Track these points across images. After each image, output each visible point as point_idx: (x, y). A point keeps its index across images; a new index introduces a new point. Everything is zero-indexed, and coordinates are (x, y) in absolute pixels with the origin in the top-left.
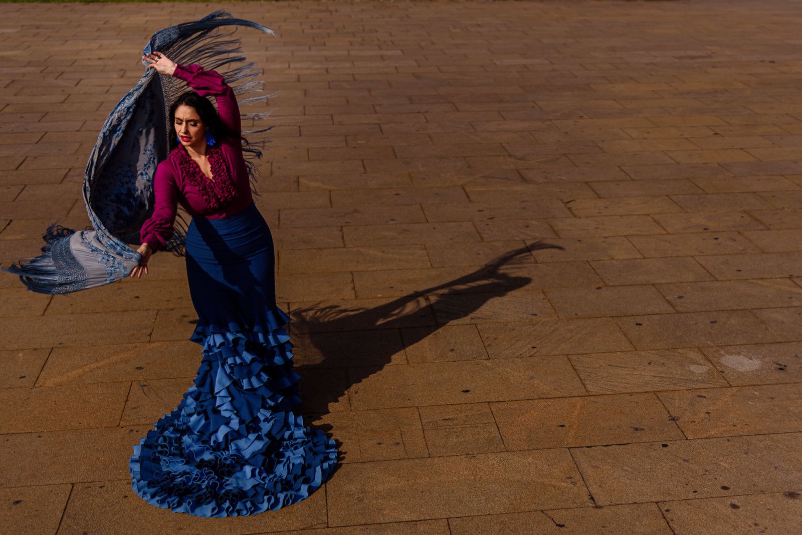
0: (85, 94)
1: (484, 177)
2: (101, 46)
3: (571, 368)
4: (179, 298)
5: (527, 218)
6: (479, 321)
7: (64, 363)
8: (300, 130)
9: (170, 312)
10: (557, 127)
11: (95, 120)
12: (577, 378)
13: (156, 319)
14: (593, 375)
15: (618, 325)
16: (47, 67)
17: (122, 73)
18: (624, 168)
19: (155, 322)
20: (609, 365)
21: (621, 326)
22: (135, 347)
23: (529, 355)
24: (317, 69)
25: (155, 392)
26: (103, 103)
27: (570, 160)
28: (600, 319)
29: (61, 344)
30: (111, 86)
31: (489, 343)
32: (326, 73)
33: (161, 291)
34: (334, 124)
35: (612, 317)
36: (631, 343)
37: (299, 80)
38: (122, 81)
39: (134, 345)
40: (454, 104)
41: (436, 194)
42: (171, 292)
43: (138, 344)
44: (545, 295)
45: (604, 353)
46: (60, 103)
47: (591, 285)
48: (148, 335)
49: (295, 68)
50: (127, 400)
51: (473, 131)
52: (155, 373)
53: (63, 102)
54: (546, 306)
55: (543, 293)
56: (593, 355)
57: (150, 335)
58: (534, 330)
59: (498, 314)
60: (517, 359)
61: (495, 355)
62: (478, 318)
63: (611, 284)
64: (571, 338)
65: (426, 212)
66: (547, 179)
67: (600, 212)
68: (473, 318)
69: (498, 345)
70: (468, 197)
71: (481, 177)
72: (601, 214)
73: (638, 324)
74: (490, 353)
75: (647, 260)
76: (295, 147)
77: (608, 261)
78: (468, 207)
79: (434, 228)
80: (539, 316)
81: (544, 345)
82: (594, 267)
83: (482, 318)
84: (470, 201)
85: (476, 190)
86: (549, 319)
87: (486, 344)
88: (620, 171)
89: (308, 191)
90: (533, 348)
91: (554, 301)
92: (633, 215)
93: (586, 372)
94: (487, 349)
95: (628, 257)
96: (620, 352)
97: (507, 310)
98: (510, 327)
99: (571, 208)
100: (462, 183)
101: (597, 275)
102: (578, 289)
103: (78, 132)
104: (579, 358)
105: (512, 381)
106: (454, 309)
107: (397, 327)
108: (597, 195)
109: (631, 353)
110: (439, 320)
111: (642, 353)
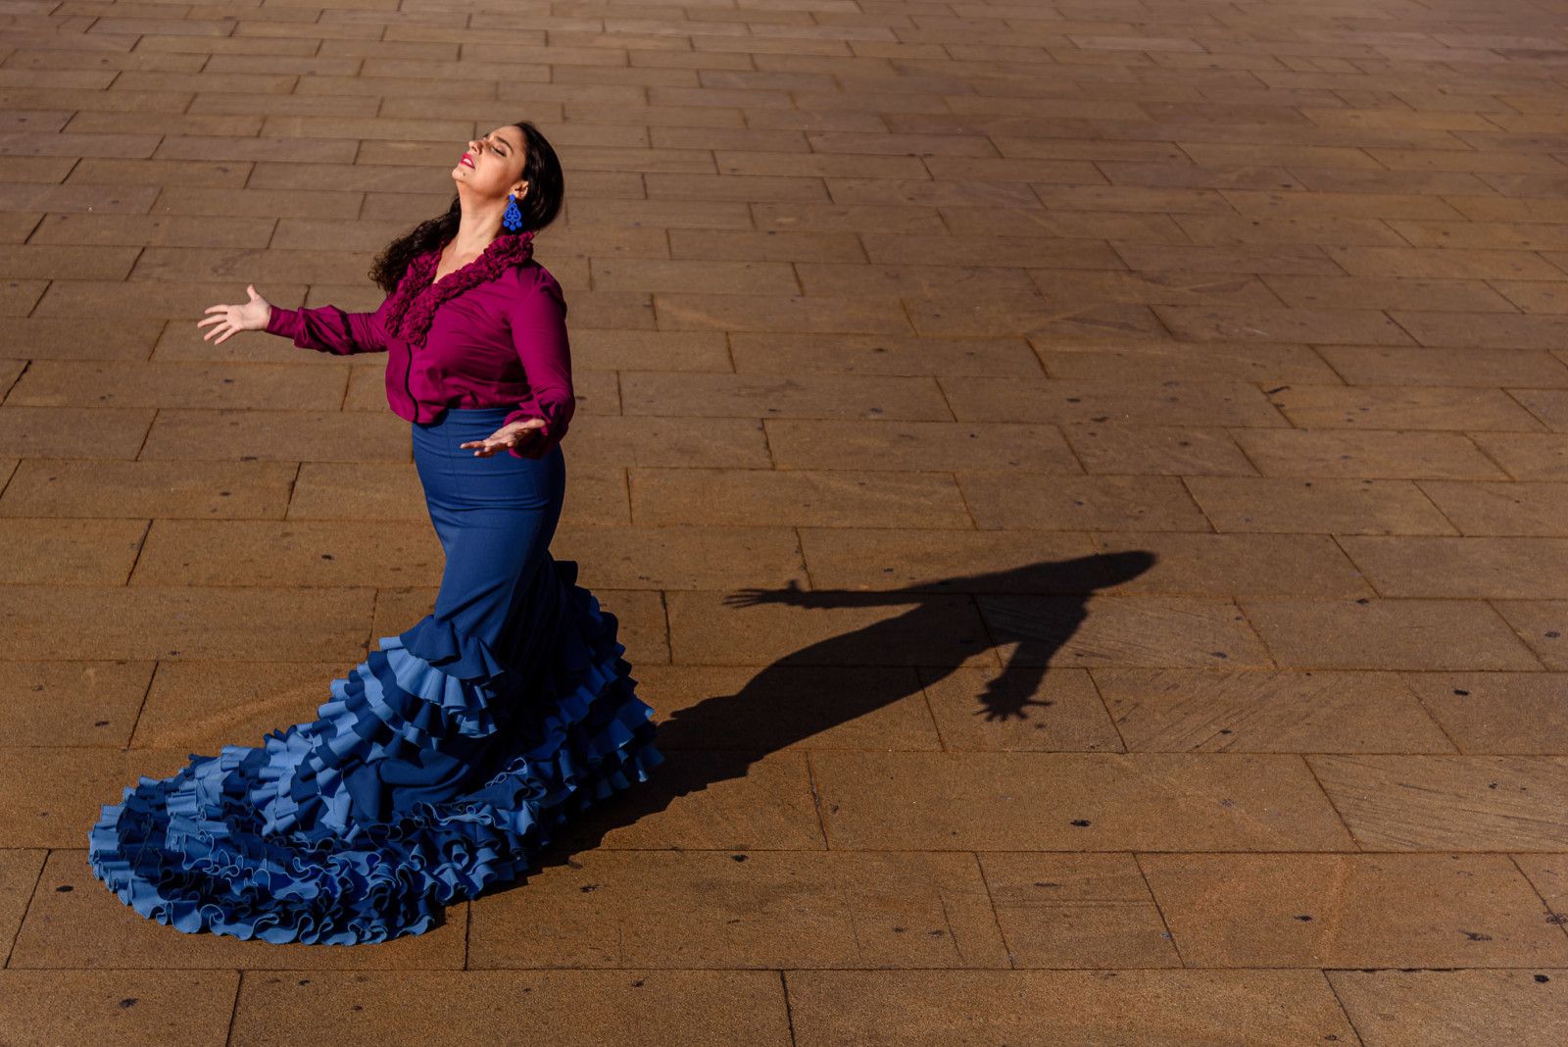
1: (1074, 319)
3: (1314, 785)
6: (1095, 662)
8: (644, 185)
10: (1234, 209)
12: (1331, 811)
14: (1365, 805)
15: (1414, 693)
21: (1421, 695)
23: (1218, 748)
24: (667, 38)
27: (1270, 289)
28: (1370, 675)
31: (1123, 714)
32: (689, 49)
33: (377, 545)
34: (719, 174)
36: (1447, 735)
37: (629, 65)
39: (334, 667)
40: (990, 140)
41: (968, 354)
43: (342, 664)
44: (1240, 609)
47: (1345, 593)
48: (363, 646)
51: (1038, 206)
54: (1244, 636)
55: (1235, 604)
56: (1362, 758)
58: (1223, 691)
59: (1136, 648)
60: (1188, 757)
61: (1139, 745)
62: (1093, 654)
63: (1388, 593)
64: (1307, 716)
65: (950, 397)
66: (1222, 333)
67: (1350, 420)
68: (1081, 653)
69: (1142, 719)
70: (1042, 365)
71: (1068, 319)
72: (1351, 425)
73: (1458, 692)
74: (1126, 737)
75: (1469, 540)
76: (638, 224)
77: (1380, 538)
78: (1044, 391)
79: (972, 436)
80: (1232, 659)
81: (1249, 728)
82: (1346, 550)
83: (1102, 656)
84: (1048, 376)
85: (1059, 349)
86: (1255, 667)
87: (1117, 717)
88: (1388, 323)
89: (678, 331)
90: (1225, 732)
91: (1262, 626)
92: (1430, 431)
93: (1349, 798)
94: (1119, 728)
95: (1423, 530)
96: (1424, 755)
97: (1158, 641)
98: (1166, 679)
99: (1283, 405)
100: (1025, 331)
101: (1356, 571)
102: (1315, 600)
103: (150, 163)
104: (1330, 763)
105: (1182, 806)
106: (1035, 631)
107: (910, 663)
108: (1341, 377)
109: (1449, 760)
110: (1003, 654)
111: (1475, 761)
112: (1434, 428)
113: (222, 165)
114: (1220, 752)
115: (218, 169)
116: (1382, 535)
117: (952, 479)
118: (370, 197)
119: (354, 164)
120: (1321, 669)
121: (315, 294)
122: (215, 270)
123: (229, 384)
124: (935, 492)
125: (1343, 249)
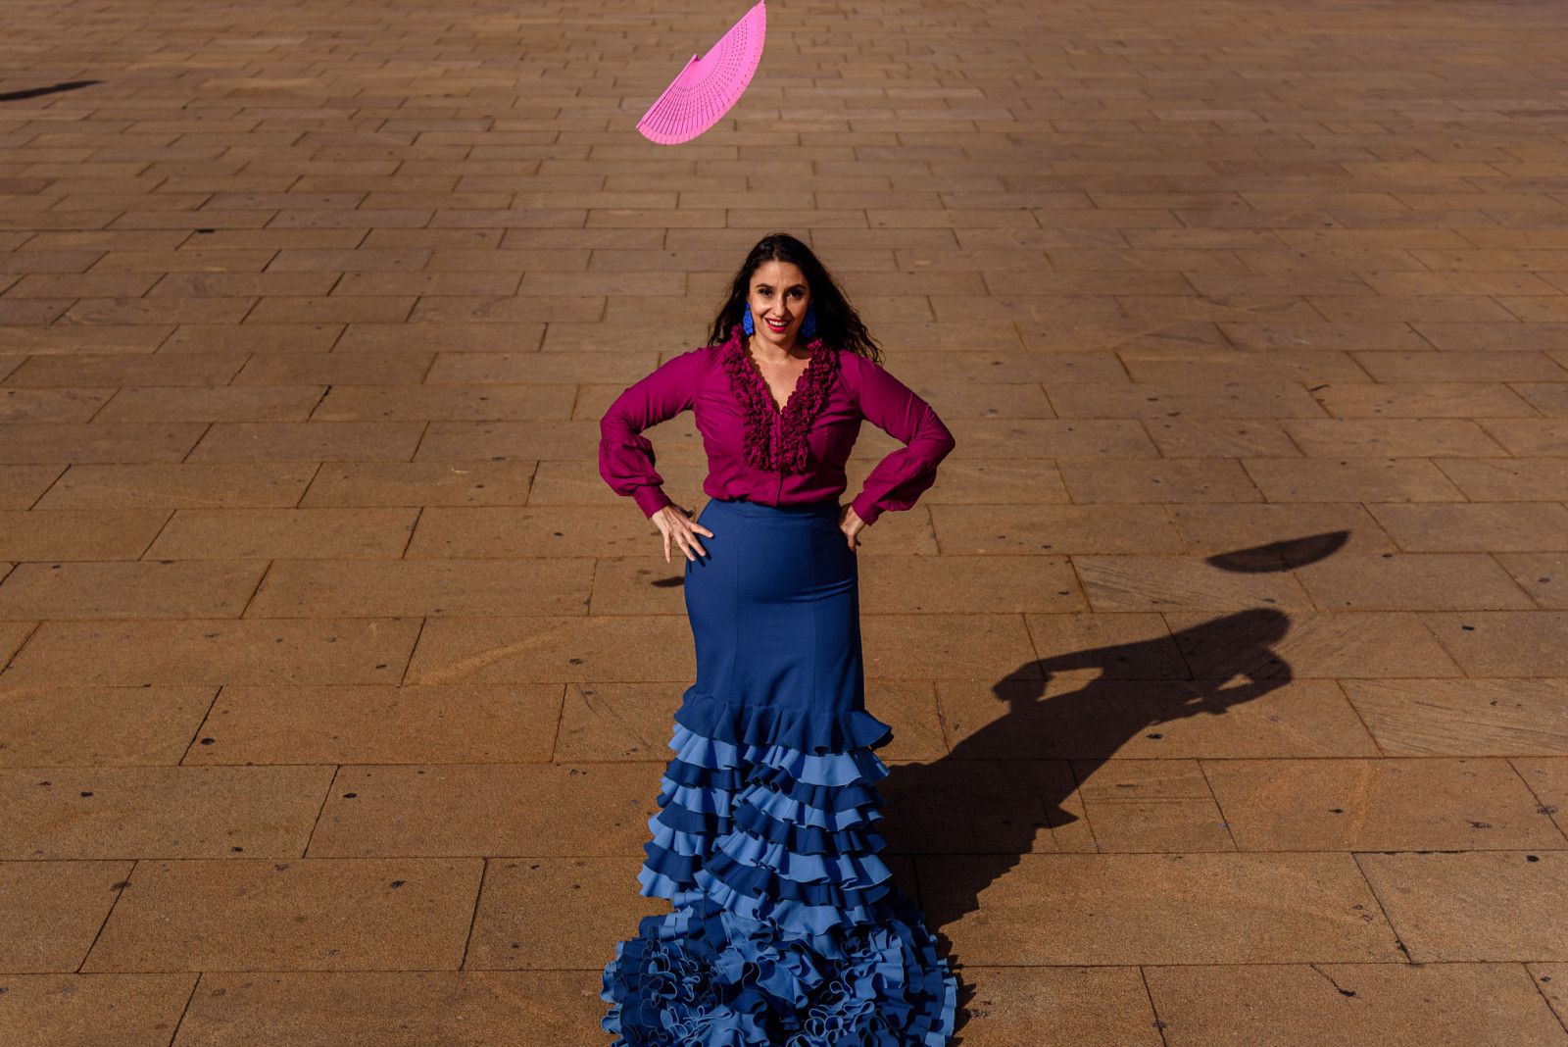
4: (629, 539)
5: (1241, 415)
6: (1167, 608)
7: (447, 645)
9: (617, 563)
10: (1285, 244)
12: (1359, 724)
13: (595, 574)
14: (1388, 719)
15: (1428, 628)
17: (488, 122)
18: (1415, 326)
19: (594, 581)
20: (1417, 703)
21: (1435, 630)
22: (565, 623)
24: (830, 122)
25: (607, 705)
27: (1313, 307)
28: (1393, 615)
31: (1190, 648)
32: (848, 130)
34: (870, 227)
35: (1416, 612)
36: (1456, 662)
39: (563, 619)
41: (1067, 364)
42: (615, 528)
43: (569, 618)
44: (1287, 564)
45: (1406, 678)
46: (388, 175)
47: (1373, 550)
48: (585, 603)
50: (561, 717)
52: (604, 671)
54: (1290, 585)
56: (1385, 681)
57: (588, 603)
58: (1272, 629)
59: (1201, 596)
62: (1166, 601)
63: (1409, 549)
64: (1341, 648)
66: (1274, 343)
67: (1378, 411)
68: (1156, 600)
72: (1379, 414)
73: (1465, 628)
77: (1402, 505)
79: (1070, 429)
80: (1279, 604)
81: (1293, 659)
84: (1132, 381)
86: (1299, 610)
87: (1185, 652)
88: (1410, 332)
91: (1305, 576)
93: (1374, 713)
94: (1187, 660)
96: (1436, 679)
99: (1323, 400)
101: (1382, 531)
104: (1359, 687)
105: (1238, 722)
106: (1119, 583)
107: (1017, 611)
108: (1371, 376)
109: (1457, 683)
110: (1093, 602)
111: (1479, 684)
114: (1268, 678)
116: (1403, 503)
120: (1352, 611)
121: (551, 329)
122: (474, 313)
123: (484, 401)
124: (1039, 475)
125: (1374, 274)
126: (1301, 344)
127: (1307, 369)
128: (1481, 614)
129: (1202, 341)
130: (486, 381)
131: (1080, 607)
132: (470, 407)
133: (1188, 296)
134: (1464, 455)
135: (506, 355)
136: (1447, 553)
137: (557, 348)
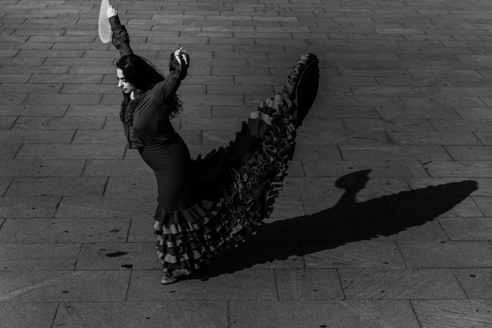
0: (33, 49)
1: (356, 137)
2: (47, 6)
3: (412, 311)
4: (99, 234)
5: (389, 176)
6: (340, 266)
7: (7, 284)
8: (206, 89)
9: (92, 246)
10: (424, 94)
11: (40, 74)
12: (416, 321)
13: (80, 251)
14: (429, 318)
15: (455, 276)
16: (3, 24)
17: (63, 31)
18: (476, 134)
19: (79, 254)
20: (443, 310)
21: (458, 277)
22: (63, 274)
23: (378, 298)
24: (224, 33)
25: (76, 312)
26: (47, 58)
27: (432, 124)
28: (440, 270)
29: (5, 268)
30: (54, 43)
31: (347, 286)
32: (232, 37)
33: (85, 227)
34: (234, 84)
35: (451, 268)
36: (464, 292)
37: (209, 43)
38: (63, 39)
39: (62, 272)
40: (337, 69)
41: (315, 151)
42: (93, 228)
43: (65, 271)
44: (397, 246)
45: (441, 299)
46: (13, 57)
47: (437, 239)
48: (74, 264)
49: (207, 32)
50: (55, 318)
51: (351, 94)
52: (78, 296)
53: (15, 57)
54: (397, 256)
55: (395, 244)
56: (432, 301)
57: (75, 264)
58: (385, 277)
59: (356, 261)
60: (368, 301)
61: (350, 297)
62: (340, 264)
63: (453, 239)
64: (414, 285)
65: (305, 168)
66: (410, 141)
67: (452, 174)
68: (335, 263)
69: (353, 288)
70: (341, 155)
71: (354, 137)
72: (452, 175)
73: (471, 276)
74: (346, 294)
75: (487, 218)
76: (201, 104)
77: (454, 218)
78: (340, 165)
79: (311, 182)
80: (390, 265)
81: (391, 290)
82: (441, 223)
83: (343, 264)
84: (343, 159)
85: (349, 149)
86: (398, 268)
87: (344, 287)
88: (473, 136)
89: (209, 144)
90: (383, 292)
91: (404, 252)
92: (480, 177)
93: (423, 316)
94: (344, 291)
95: (471, 215)
96: (454, 299)
97: (365, 258)
98: (365, 272)
99: (428, 169)
100: (337, 142)
101: (443, 231)
102: (426, 242)
103: (25, 85)
104: (419, 303)
105: (362, 320)
106: (320, 255)
107: (272, 268)
108: (451, 158)
109: (463, 301)
110: (307, 264)
111: (472, 301)
112: (483, 176)
113: (52, 85)
114: (379, 299)
115: (51, 86)
116: (455, 217)
117: (300, 199)
118: (104, 96)
119: (100, 83)
120: (423, 268)
121: (78, 132)
122: (43, 125)
123: (42, 167)
124: (293, 204)
125: (462, 108)
126: (422, 142)
127: (423, 154)
128: (480, 269)
129: (378, 140)
130: (44, 158)
131: (300, 266)
132: (35, 170)
133: (375, 118)
134: (486, 195)
135: (55, 145)
136: (470, 241)
137: (80, 142)
